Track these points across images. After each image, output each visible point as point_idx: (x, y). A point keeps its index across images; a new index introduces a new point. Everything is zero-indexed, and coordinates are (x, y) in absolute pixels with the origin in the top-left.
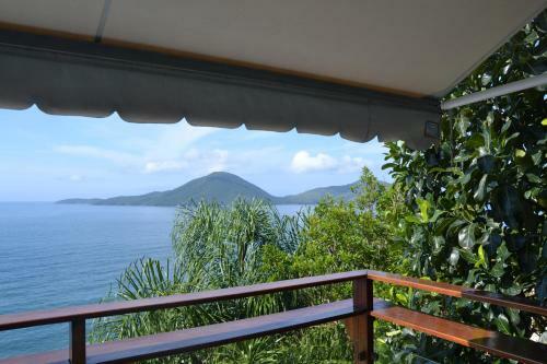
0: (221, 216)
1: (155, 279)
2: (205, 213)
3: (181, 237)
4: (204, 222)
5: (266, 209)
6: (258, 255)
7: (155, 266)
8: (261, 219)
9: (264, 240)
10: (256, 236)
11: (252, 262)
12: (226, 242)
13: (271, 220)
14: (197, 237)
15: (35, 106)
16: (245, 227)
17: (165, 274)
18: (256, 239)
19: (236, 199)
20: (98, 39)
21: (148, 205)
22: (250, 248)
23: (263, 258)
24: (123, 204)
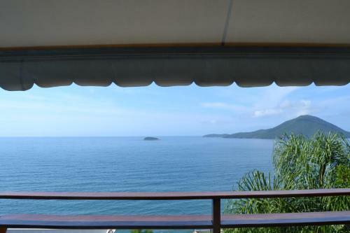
0: (306, 145)
1: (261, 184)
2: (294, 143)
3: (279, 158)
4: (294, 149)
5: (340, 140)
6: (333, 173)
7: (261, 175)
8: (336, 147)
9: (339, 162)
10: (333, 159)
11: (329, 177)
12: (310, 163)
13: (344, 148)
14: (289, 159)
15: (194, 83)
16: (324, 153)
17: (268, 182)
18: (332, 162)
19: (317, 133)
20: (223, 44)
21: (257, 138)
22: (328, 167)
23: (338, 175)
24: (241, 138)
